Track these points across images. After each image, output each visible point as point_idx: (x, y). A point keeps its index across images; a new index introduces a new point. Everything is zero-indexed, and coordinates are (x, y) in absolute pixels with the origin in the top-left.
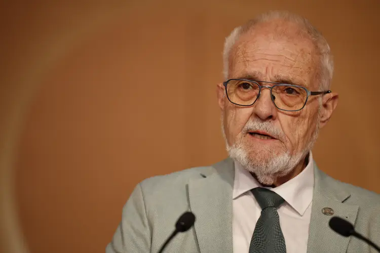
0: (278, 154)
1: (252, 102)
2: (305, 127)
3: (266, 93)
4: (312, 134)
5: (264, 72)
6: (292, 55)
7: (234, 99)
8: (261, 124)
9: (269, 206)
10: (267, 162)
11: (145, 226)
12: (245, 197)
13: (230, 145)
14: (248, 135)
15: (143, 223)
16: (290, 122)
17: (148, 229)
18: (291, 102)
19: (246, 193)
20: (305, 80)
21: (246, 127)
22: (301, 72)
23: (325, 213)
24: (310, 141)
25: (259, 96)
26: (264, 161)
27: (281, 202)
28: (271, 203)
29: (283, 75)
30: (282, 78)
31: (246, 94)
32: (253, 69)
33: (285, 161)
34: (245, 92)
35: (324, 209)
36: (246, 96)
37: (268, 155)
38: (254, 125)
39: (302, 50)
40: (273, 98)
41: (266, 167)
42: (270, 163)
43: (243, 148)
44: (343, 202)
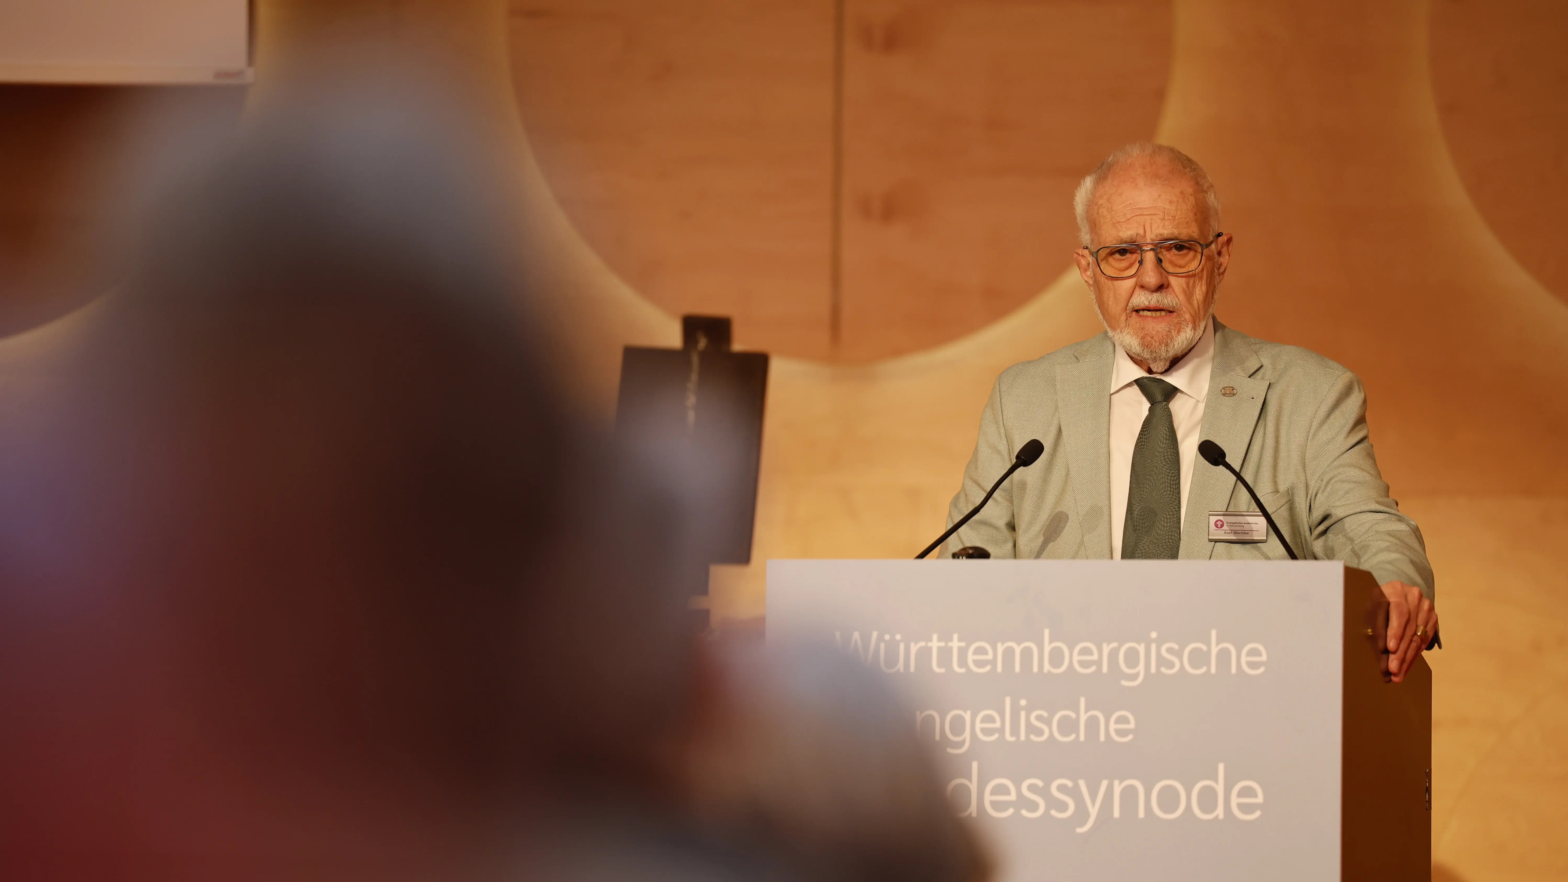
0: (1179, 331)
1: (1133, 271)
2: (1204, 288)
3: (1150, 257)
4: (1213, 295)
5: (1141, 232)
6: (1171, 202)
7: (1109, 271)
8: (1150, 298)
9: (1158, 401)
10: (1167, 345)
11: (1001, 437)
12: (1129, 389)
13: (1114, 329)
14: (1134, 313)
15: (999, 433)
16: (1185, 286)
17: (1005, 442)
18: (1182, 262)
19: (1129, 385)
20: (1193, 231)
21: (1130, 305)
22: (1187, 223)
23: (1224, 395)
24: (1212, 303)
25: (1141, 262)
26: (1163, 345)
27: (1172, 392)
28: (1159, 397)
29: (1166, 232)
30: (1165, 236)
31: (1122, 262)
32: (1127, 232)
33: (1188, 338)
34: (1121, 260)
35: (1234, 395)
36: (1124, 264)
37: (1167, 336)
38: (1142, 299)
39: (1182, 193)
40: (1159, 261)
41: (1167, 351)
42: (1172, 346)
43: (1132, 332)
44: (1249, 377)
